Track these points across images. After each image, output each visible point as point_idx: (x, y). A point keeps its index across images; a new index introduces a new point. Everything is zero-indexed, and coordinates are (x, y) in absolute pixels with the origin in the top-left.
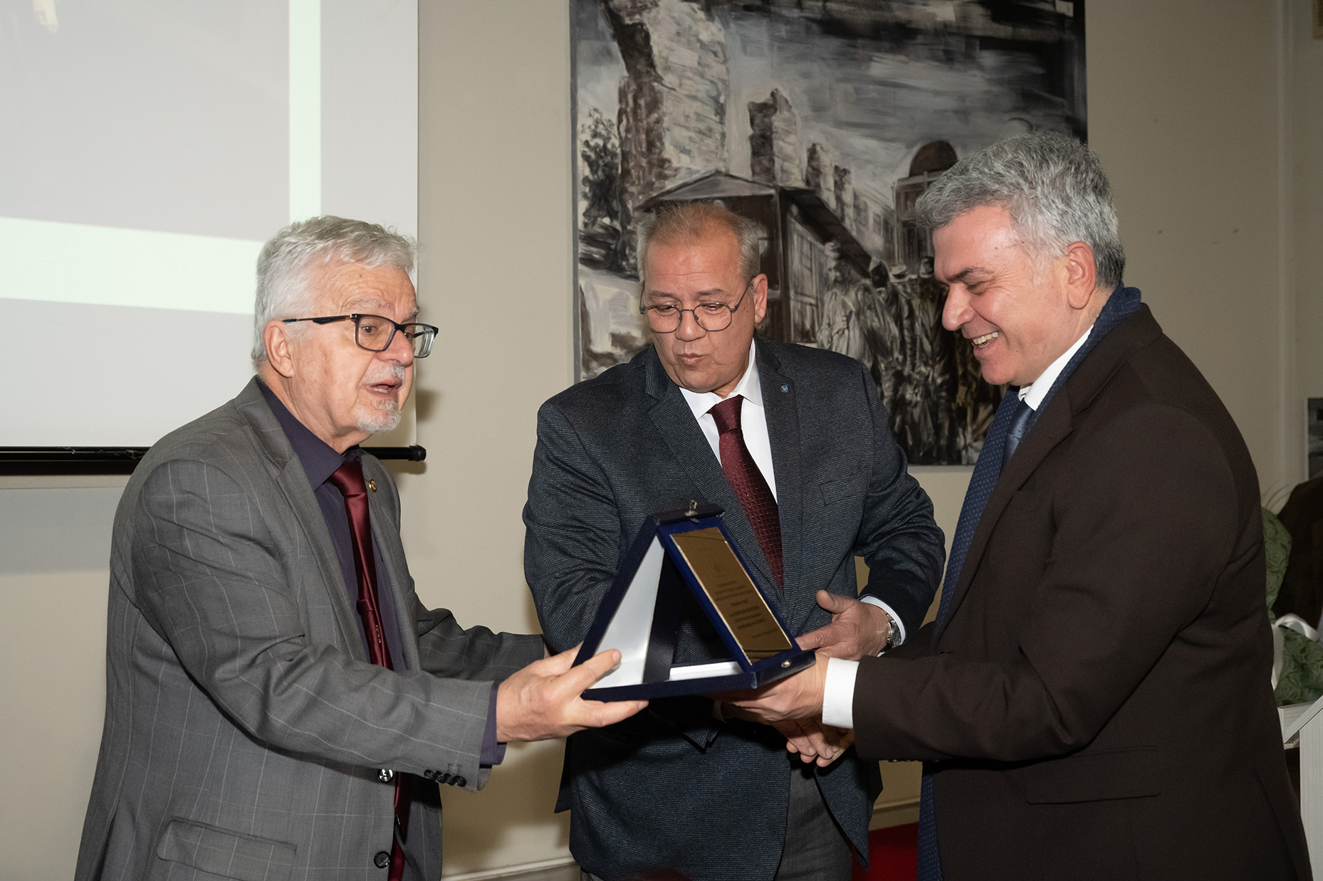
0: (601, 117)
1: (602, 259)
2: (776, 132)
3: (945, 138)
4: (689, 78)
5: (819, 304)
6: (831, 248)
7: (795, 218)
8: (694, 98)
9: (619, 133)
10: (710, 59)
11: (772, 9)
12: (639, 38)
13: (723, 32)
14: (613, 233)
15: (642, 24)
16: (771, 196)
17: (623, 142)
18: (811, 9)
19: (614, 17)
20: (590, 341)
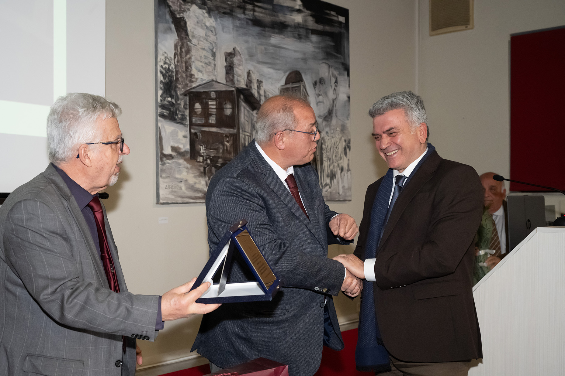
0: (167, 55)
1: (168, 115)
2: (235, 65)
3: (298, 70)
4: (201, 41)
5: (251, 136)
6: (255, 113)
7: (242, 100)
8: (204, 49)
9: (175, 63)
10: (210, 33)
11: (234, 14)
12: (182, 23)
13: (215, 23)
14: (172, 104)
15: (183, 18)
16: (233, 91)
17: (176, 66)
18: (248, 15)
19: (172, 14)
20: (163, 149)
